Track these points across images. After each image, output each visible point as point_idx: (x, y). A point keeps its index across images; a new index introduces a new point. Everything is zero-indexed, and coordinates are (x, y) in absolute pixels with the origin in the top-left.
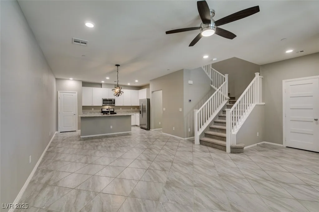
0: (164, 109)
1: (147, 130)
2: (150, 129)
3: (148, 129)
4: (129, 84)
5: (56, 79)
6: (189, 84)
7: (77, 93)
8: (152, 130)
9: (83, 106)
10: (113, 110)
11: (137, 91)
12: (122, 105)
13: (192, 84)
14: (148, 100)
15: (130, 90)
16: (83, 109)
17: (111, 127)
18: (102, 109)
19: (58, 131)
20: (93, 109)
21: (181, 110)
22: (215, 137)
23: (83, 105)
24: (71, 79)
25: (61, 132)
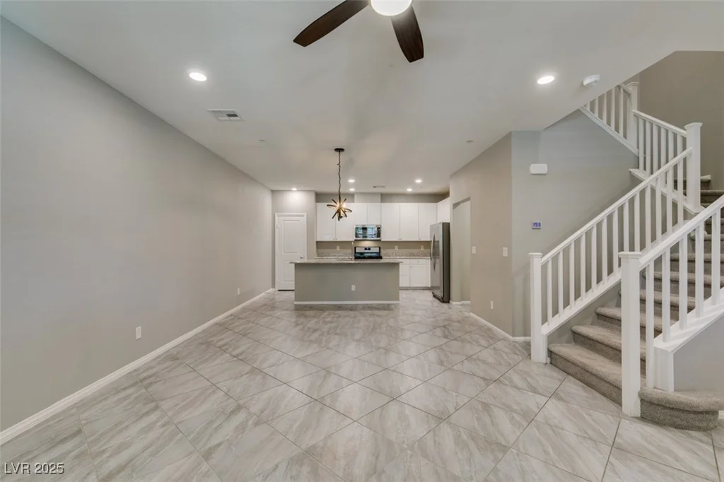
0: (474, 251)
1: (443, 302)
2: (449, 299)
3: (446, 299)
4: (409, 190)
5: (273, 191)
6: (533, 174)
7: (305, 216)
8: (454, 303)
9: (317, 242)
10: (378, 251)
11: (433, 205)
12: (397, 240)
13: (545, 175)
14: (446, 228)
15: (417, 204)
16: (317, 248)
17: (353, 287)
18: (355, 248)
19: (274, 288)
20: (338, 248)
21: (505, 254)
22: (603, 347)
23: (319, 240)
24: (294, 189)
25: (279, 290)
